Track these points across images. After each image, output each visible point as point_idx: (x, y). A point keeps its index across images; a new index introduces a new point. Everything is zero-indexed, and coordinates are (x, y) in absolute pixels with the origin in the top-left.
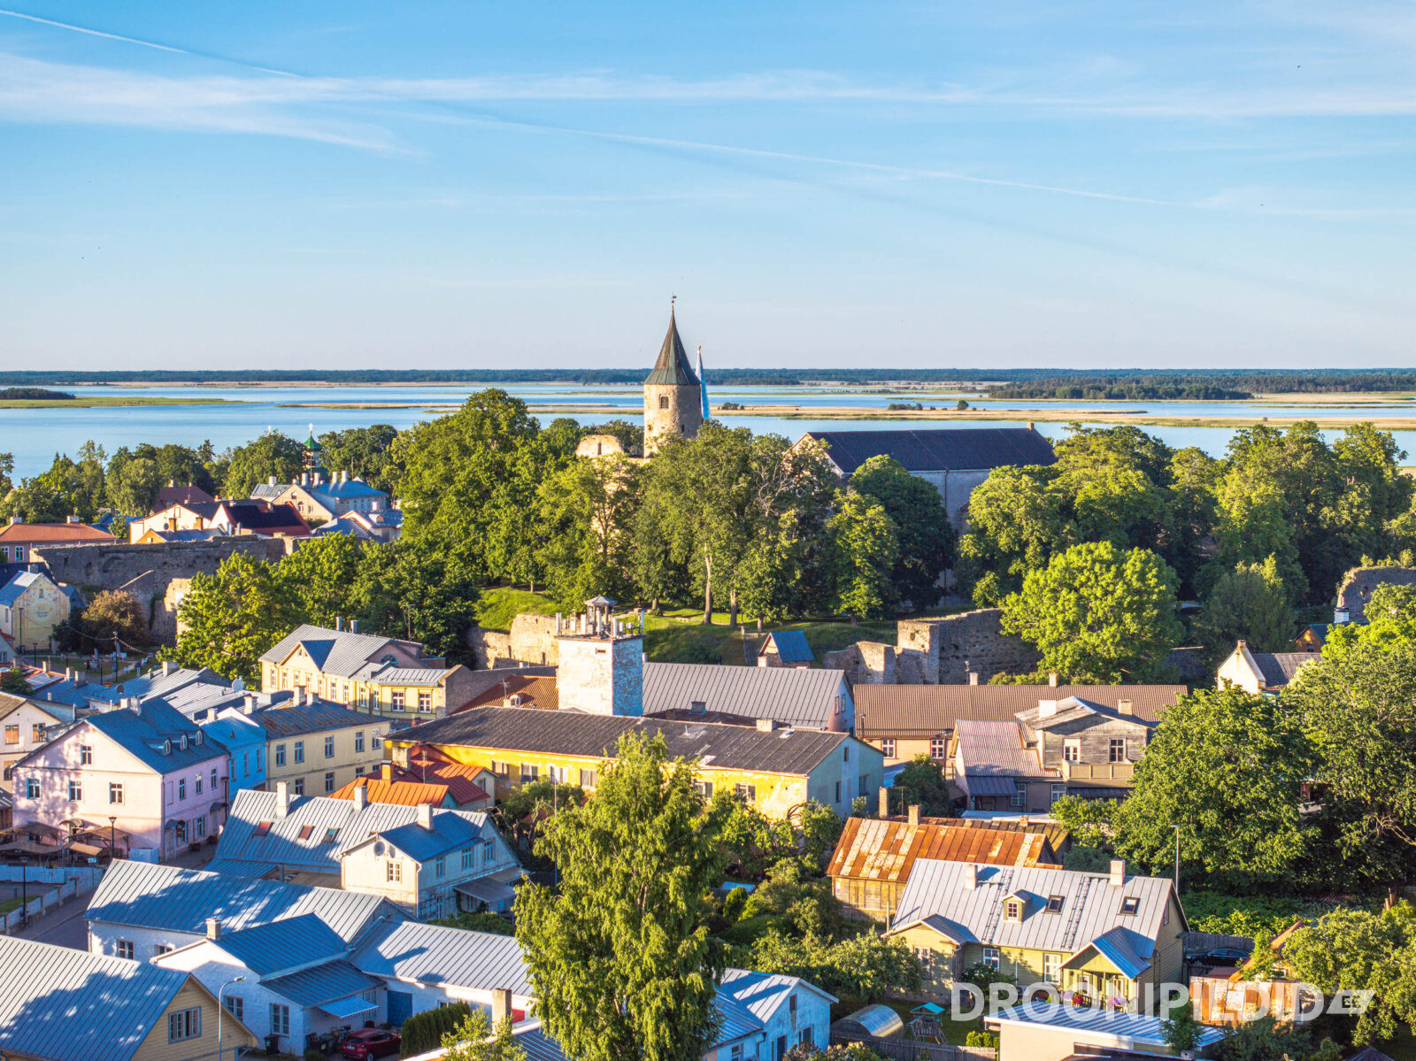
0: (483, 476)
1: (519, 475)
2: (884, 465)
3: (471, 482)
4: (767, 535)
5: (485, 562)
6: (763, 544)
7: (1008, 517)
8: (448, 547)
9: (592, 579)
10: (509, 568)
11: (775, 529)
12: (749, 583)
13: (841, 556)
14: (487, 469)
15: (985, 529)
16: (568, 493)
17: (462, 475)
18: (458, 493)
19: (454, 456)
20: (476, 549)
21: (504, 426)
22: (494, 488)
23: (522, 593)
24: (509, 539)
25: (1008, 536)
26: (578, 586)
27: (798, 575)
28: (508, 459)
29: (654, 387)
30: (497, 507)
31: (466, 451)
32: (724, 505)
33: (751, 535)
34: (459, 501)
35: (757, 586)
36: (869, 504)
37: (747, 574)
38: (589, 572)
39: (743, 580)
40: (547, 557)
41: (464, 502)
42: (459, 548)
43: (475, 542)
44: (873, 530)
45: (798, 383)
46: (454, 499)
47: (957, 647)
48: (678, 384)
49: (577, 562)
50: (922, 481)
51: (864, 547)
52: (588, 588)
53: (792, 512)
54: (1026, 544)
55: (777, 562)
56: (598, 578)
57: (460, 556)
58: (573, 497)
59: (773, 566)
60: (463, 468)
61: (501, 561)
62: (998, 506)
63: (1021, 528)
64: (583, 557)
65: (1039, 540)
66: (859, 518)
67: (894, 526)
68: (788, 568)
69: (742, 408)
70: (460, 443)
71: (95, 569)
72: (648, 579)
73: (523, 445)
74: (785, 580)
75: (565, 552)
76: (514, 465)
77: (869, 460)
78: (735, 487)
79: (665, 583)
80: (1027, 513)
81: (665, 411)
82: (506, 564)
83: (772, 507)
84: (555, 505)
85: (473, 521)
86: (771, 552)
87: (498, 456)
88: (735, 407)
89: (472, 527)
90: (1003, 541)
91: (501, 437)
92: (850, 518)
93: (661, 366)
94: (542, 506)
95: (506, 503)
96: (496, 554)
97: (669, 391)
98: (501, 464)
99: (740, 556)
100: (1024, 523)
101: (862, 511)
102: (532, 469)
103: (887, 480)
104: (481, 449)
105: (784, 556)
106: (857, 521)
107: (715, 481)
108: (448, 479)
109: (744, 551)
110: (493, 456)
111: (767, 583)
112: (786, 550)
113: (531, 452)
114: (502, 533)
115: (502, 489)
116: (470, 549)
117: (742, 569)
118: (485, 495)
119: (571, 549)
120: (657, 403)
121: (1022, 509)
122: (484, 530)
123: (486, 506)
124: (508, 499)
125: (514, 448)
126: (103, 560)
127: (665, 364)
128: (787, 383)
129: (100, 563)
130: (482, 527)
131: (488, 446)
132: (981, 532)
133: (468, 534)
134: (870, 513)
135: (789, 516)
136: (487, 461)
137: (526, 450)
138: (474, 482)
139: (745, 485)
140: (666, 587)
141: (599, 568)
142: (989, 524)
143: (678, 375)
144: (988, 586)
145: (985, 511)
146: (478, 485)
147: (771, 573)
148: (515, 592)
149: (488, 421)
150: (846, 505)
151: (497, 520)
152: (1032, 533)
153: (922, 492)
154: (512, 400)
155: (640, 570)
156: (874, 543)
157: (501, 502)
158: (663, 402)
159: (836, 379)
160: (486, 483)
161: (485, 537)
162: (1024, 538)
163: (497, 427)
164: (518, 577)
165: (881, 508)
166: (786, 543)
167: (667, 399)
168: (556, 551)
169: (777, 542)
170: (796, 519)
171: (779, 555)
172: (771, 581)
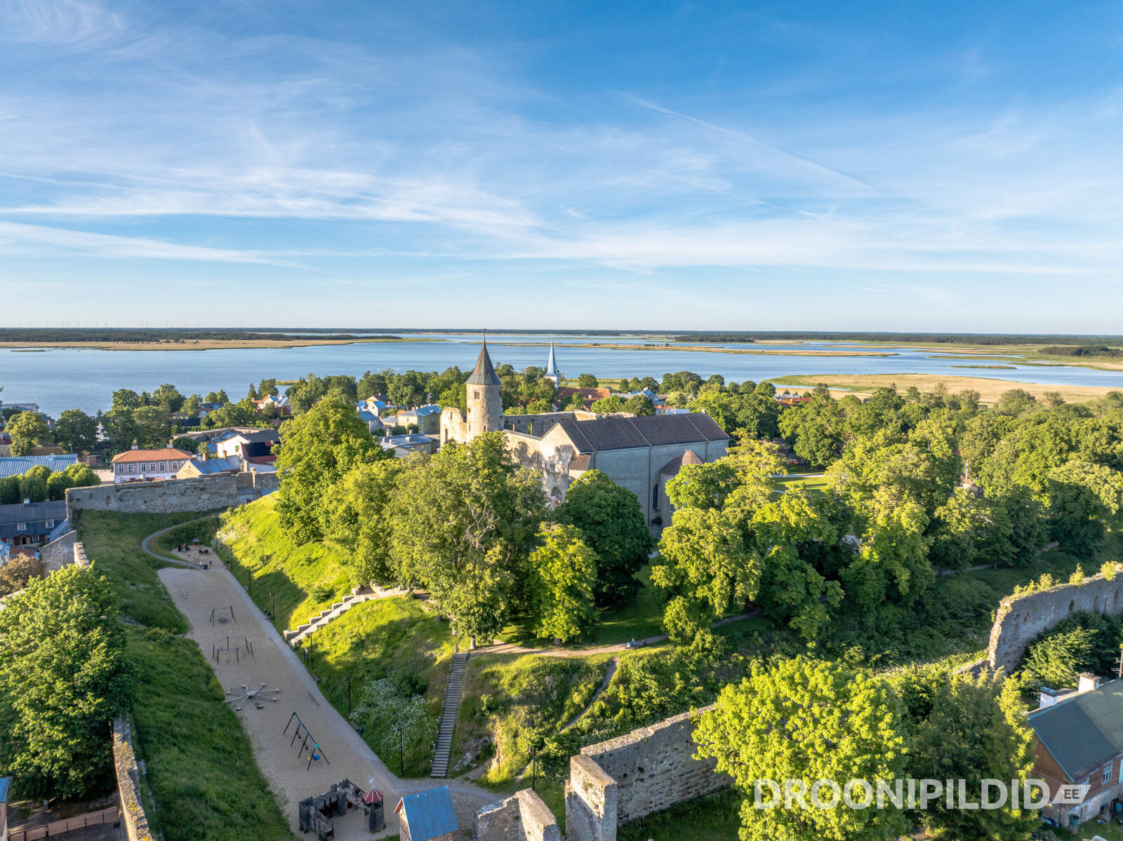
4: (474, 569)
11: (482, 565)
15: (676, 561)
25: (697, 568)
27: (503, 606)
29: (471, 385)
35: (465, 615)
36: (570, 537)
44: (572, 564)
47: (641, 770)
48: (485, 384)
51: (564, 580)
53: (498, 548)
54: (714, 576)
59: (478, 600)
65: (727, 575)
66: (561, 552)
71: (113, 500)
78: (446, 524)
81: (477, 400)
83: (480, 542)
86: (476, 588)
90: (692, 572)
92: (552, 552)
93: (476, 373)
97: (480, 388)
100: (712, 558)
105: (487, 593)
106: (559, 556)
111: (474, 614)
112: (490, 588)
120: (473, 396)
126: (118, 494)
127: (478, 372)
129: (115, 497)
132: (673, 565)
134: (571, 549)
135: (495, 553)
139: (455, 522)
142: (680, 557)
143: (485, 378)
145: (675, 546)
147: (477, 605)
150: (549, 539)
152: (719, 568)
156: (573, 576)
158: (476, 395)
162: (711, 571)
165: (581, 542)
166: (490, 582)
167: (479, 393)
169: (481, 579)
170: (500, 557)
171: (483, 592)
172: (478, 611)
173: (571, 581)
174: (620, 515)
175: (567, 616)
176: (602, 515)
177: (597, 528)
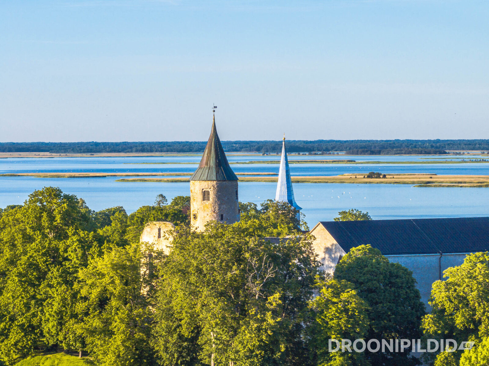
0: (40, 261)
1: (69, 260)
2: (365, 253)
3: (30, 265)
4: (256, 314)
5: (42, 331)
6: (252, 322)
7: (463, 300)
8: (13, 319)
9: (122, 349)
10: (61, 338)
11: (263, 310)
12: (241, 354)
13: (320, 332)
14: (44, 255)
15: (444, 310)
16: (103, 275)
17: (24, 258)
18: (20, 275)
19: (18, 243)
20: (35, 322)
21: (58, 218)
22: (49, 270)
23: (73, 357)
24: (60, 313)
25: (463, 316)
26: (110, 355)
27: (283, 348)
28: (61, 246)
29: (197, 183)
30: (51, 286)
31: (29, 239)
32: (221, 289)
33: (244, 313)
34: (20, 281)
35: (248, 357)
36: (344, 289)
37: (240, 347)
38: (119, 343)
39: (237, 352)
40: (87, 330)
41: (25, 282)
42: (21, 320)
43: (34, 315)
44: (346, 311)
45: (445, 153)
46: (17, 279)
48: (217, 180)
49: (111, 334)
50: (399, 267)
51: (339, 325)
52: (119, 356)
53: (277, 295)
54: (480, 322)
55: (264, 338)
56: (127, 348)
57: (22, 326)
58: (107, 280)
59: (262, 341)
60: (25, 253)
61: (54, 331)
62: (455, 290)
63: (474, 310)
64: (115, 330)
66: (335, 300)
67: (366, 306)
68: (274, 342)
69: (384, 176)
70: (23, 231)
72: (166, 349)
73: (74, 235)
74: (273, 353)
75: (101, 325)
76: (66, 251)
77: (354, 249)
78: (229, 275)
79: (180, 352)
80: (479, 296)
81: (207, 203)
82: (58, 335)
83: (261, 290)
84: (93, 285)
85: (34, 297)
86: (259, 329)
87: (54, 243)
88: (378, 176)
89: (33, 302)
90: (459, 320)
91: (56, 227)
92: (328, 300)
93: (204, 165)
94: (82, 287)
95: (58, 283)
96: (50, 325)
97: (210, 186)
98: (57, 250)
99: (236, 332)
100: (476, 305)
101: (337, 294)
102: (80, 254)
103: (366, 266)
104: (38, 238)
105: (269, 332)
106: (334, 303)
107: (213, 269)
108: (12, 262)
109: (239, 328)
110: (50, 244)
111: (257, 355)
112: (272, 327)
113: (79, 240)
114: (55, 308)
115: (55, 271)
116: (30, 321)
117: (235, 344)
118: (42, 276)
119: (107, 322)
120: (200, 197)
121: (475, 293)
122: (42, 305)
123: (42, 286)
124: (60, 280)
125: (67, 237)
127: (207, 164)
128: (435, 153)
130: (40, 303)
131: (45, 236)
132: (440, 313)
133: (28, 308)
134: (344, 296)
135: (275, 299)
136: (44, 247)
137: (75, 238)
138: (32, 265)
139: (237, 272)
140: (180, 356)
141: (129, 339)
142: (447, 305)
143: (217, 173)
144: (446, 358)
145: (443, 294)
146: (37, 268)
147: (260, 346)
148: (68, 357)
149: (45, 215)
150: (324, 290)
151: (51, 297)
152: (484, 313)
153: (397, 277)
154: (66, 197)
155: (161, 342)
156: (348, 322)
157: (54, 282)
158: (205, 195)
159: (479, 149)
160: (42, 266)
161: (42, 311)
162: (476, 317)
163: (52, 218)
164: (68, 345)
165: (354, 292)
166: (271, 321)
167: (208, 192)
168: (94, 325)
169: (264, 320)
170: (280, 302)
171: (266, 332)
172: (260, 354)
173: (345, 326)
174: (392, 284)
175: (341, 358)
176: (374, 282)
177: (369, 295)
